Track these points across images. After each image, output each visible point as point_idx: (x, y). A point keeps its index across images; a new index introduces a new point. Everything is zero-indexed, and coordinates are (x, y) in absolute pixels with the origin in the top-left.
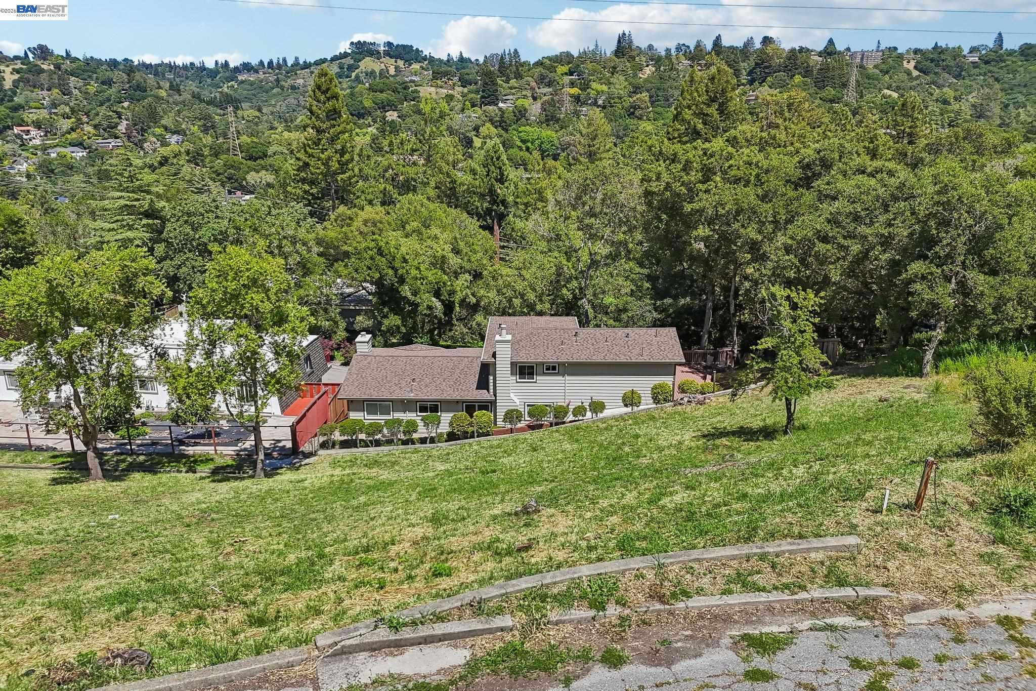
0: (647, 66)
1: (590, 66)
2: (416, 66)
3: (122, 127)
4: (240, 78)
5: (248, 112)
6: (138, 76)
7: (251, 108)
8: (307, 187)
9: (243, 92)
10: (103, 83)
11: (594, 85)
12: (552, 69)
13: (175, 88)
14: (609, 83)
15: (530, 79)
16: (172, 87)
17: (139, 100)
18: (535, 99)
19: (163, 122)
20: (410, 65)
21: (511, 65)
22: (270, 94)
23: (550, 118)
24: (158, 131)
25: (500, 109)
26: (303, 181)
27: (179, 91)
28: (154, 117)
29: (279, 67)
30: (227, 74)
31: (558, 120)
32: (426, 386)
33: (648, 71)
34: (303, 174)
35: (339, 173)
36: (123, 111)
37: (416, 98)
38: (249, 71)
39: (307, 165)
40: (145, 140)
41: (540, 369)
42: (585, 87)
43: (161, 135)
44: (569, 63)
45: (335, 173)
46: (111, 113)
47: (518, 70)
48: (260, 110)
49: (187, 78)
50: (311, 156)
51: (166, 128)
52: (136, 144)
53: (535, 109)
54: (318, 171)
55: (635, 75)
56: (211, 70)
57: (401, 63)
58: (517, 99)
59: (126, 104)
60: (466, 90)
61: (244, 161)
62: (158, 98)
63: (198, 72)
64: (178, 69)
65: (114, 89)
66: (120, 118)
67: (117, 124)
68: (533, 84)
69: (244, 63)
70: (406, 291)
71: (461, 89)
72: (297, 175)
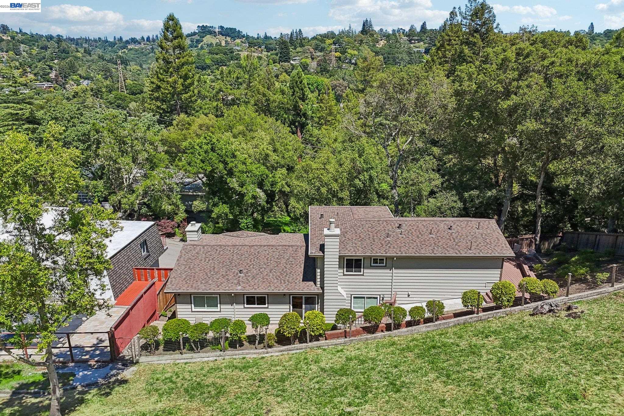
0: (381, 40)
1: (346, 39)
2: (238, 41)
3: (52, 75)
4: (129, 47)
5: (134, 67)
6: (64, 44)
7: (136, 65)
8: (159, 104)
9: (131, 55)
10: (42, 48)
11: (349, 51)
12: (323, 41)
13: (88, 52)
14: (359, 50)
15: (309, 47)
16: (85, 51)
17: (64, 59)
18: (313, 59)
19: (79, 72)
20: (235, 40)
21: (297, 39)
22: (148, 56)
23: (323, 70)
24: (75, 77)
25: (292, 64)
26: (157, 99)
27: (90, 54)
28: (73, 69)
29: (154, 40)
30: (121, 45)
31: (328, 71)
32: (254, 277)
33: (382, 43)
34: (156, 94)
35: (183, 93)
36: (54, 65)
37: (238, 58)
38: (135, 43)
39: (159, 87)
40: (67, 83)
41: (367, 262)
42: (344, 52)
43: (77, 80)
44: (333, 38)
45: (180, 94)
46: (45, 66)
47: (301, 42)
48: (141, 66)
49: (96, 47)
50: (162, 80)
51: (81, 77)
52: (61, 86)
53: (313, 65)
54: (167, 91)
55: (374, 45)
56: (111, 42)
57: (229, 39)
58: (302, 59)
59: (56, 61)
60: (269, 54)
61: (128, 96)
62: (77, 58)
63: (104, 43)
64: (91, 42)
65: (48, 52)
66: (51, 69)
67: (49, 73)
68: (312, 50)
69: (132, 38)
70: (233, 183)
71: (266, 53)
72: (151, 95)
